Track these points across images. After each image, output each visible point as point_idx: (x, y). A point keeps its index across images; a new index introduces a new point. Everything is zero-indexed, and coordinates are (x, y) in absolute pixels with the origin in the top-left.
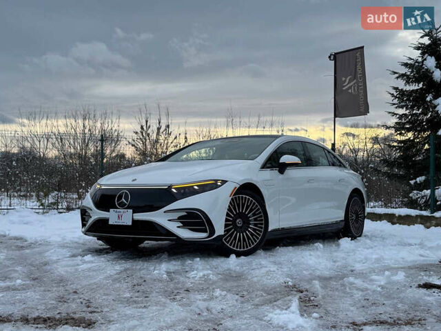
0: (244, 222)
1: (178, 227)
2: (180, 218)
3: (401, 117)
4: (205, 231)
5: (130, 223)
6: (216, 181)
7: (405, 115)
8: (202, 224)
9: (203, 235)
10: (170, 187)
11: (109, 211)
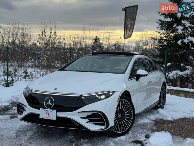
0: (122, 115)
1: (87, 122)
2: (88, 117)
3: (162, 34)
4: (103, 124)
5: (55, 119)
6: (109, 91)
7: (164, 33)
8: (102, 120)
9: (103, 127)
10: (81, 96)
11: (40, 110)
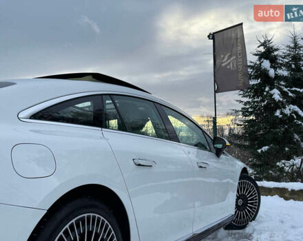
3: (246, 104)
7: (249, 102)
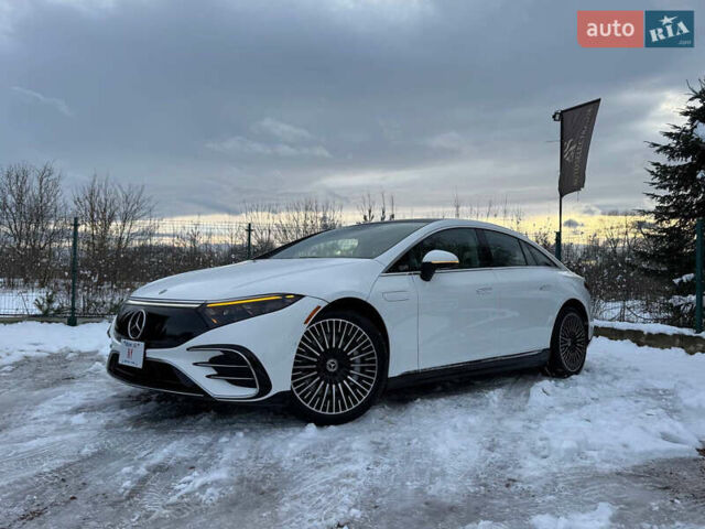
0: (340, 366)
1: (208, 377)
2: (213, 361)
3: (663, 200)
4: (251, 385)
5: (140, 365)
6: (284, 295)
7: (668, 197)
8: (247, 372)
9: (251, 392)
10: (204, 305)
